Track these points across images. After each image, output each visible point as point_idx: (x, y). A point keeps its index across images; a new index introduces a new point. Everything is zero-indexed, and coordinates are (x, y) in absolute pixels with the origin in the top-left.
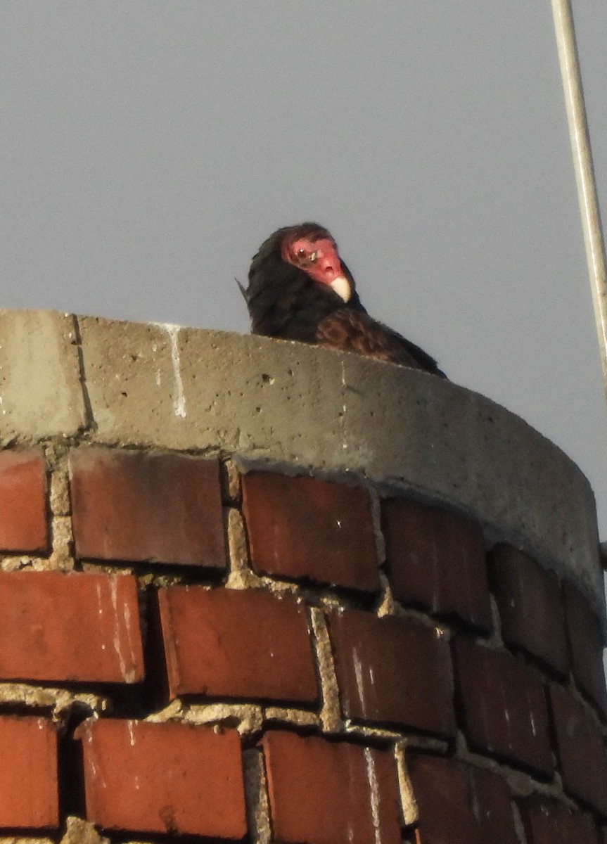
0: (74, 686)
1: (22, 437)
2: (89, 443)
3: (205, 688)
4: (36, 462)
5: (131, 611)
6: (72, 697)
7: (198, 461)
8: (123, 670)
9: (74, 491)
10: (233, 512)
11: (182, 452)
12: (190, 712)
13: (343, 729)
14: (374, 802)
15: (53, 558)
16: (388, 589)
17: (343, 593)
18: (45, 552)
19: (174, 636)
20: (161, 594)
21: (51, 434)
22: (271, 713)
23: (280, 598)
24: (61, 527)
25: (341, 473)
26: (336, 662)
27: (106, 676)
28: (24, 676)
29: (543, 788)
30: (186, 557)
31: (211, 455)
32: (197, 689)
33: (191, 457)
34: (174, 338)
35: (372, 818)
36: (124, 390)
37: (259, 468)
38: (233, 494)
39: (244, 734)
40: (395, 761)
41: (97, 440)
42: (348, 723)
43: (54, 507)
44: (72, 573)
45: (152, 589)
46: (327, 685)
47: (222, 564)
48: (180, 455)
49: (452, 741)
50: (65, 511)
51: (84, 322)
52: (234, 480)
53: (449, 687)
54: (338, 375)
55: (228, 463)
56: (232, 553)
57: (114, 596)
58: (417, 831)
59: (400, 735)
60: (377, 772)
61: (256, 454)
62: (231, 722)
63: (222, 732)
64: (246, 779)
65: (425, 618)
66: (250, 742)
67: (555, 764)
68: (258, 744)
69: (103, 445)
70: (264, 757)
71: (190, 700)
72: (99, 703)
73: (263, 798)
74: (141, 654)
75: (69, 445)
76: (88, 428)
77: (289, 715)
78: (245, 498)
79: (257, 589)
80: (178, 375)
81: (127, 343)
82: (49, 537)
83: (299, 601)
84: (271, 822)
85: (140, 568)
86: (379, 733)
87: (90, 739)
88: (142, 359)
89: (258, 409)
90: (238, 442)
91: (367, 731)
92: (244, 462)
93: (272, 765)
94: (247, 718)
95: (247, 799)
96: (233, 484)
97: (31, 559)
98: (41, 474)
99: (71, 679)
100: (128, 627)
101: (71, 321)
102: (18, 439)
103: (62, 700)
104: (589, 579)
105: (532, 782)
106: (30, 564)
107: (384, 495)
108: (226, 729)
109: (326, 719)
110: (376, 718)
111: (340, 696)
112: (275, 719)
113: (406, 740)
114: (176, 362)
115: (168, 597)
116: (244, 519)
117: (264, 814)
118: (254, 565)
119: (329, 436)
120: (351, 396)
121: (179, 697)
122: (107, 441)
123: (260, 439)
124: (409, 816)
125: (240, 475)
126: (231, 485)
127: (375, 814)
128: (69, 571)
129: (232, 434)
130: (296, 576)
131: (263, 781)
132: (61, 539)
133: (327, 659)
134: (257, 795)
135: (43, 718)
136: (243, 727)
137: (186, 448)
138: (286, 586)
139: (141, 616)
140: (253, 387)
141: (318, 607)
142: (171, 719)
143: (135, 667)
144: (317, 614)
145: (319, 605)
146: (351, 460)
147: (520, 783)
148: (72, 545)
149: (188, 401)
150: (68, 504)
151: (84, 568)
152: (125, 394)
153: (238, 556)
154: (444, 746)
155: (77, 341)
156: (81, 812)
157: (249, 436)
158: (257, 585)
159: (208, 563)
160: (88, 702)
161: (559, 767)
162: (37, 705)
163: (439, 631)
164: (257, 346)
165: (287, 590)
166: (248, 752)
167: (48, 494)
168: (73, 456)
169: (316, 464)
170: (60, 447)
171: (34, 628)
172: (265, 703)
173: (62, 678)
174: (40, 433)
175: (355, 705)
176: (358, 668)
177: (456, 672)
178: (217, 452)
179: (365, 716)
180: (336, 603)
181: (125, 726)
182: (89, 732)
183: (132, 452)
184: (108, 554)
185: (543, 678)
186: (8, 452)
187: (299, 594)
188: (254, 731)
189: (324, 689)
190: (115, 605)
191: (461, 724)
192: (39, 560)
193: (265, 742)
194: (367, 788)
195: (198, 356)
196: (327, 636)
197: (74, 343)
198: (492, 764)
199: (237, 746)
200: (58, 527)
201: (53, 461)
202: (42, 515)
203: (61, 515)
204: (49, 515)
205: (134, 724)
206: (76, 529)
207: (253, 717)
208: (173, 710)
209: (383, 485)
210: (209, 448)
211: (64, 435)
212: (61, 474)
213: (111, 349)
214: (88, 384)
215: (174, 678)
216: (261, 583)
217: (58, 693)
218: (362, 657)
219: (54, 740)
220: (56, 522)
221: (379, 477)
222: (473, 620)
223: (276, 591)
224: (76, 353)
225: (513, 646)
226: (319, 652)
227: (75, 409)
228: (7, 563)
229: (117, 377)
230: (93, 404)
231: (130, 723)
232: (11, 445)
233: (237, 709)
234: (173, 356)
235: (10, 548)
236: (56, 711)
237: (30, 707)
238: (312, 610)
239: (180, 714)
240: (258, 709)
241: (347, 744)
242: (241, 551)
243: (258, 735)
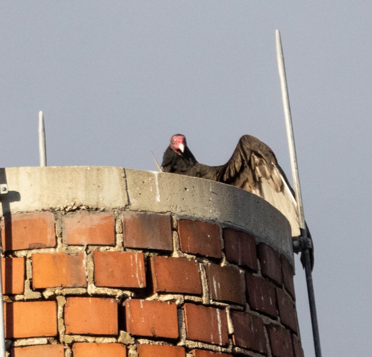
0: (123, 289)
1: (107, 208)
2: (129, 210)
3: (165, 289)
4: (112, 216)
5: (142, 264)
6: (122, 292)
7: (164, 216)
9: (123, 225)
10: (175, 232)
12: (160, 297)
13: (210, 303)
14: (220, 326)
15: (117, 247)
16: (224, 257)
17: (210, 259)
18: (114, 246)
19: (156, 272)
20: (151, 259)
21: (116, 207)
22: (187, 297)
23: (190, 260)
24: (119, 237)
25: (210, 220)
26: (208, 281)
27: (133, 286)
28: (107, 285)
29: (274, 322)
30: (160, 248)
31: (168, 214)
32: (163, 290)
33: (161, 214)
34: (156, 176)
35: (218, 332)
36: (140, 193)
37: (183, 218)
38: (175, 226)
39: (178, 304)
40: (226, 313)
41: (131, 209)
42: (211, 301)
43: (117, 230)
44: (123, 252)
45: (149, 257)
46: (205, 289)
47: (171, 249)
48: (158, 214)
49: (245, 307)
50: (121, 232)
51: (128, 170)
52: (175, 222)
53: (244, 290)
54: (209, 188)
55: (173, 217)
56: (174, 245)
57: (136, 259)
58: (233, 336)
59: (228, 305)
60: (221, 317)
61: (182, 214)
62: (173, 301)
63: (171, 304)
64: (178, 319)
65: (236, 267)
66: (180, 307)
67: (278, 314)
68: (182, 308)
69: (133, 210)
70: (184, 312)
71: (160, 293)
72: (131, 294)
73: (184, 325)
74: (145, 278)
75: (122, 211)
76: (129, 205)
77: (193, 298)
78: (179, 228)
79: (182, 257)
80: (157, 188)
81: (141, 177)
82: (115, 240)
83: (196, 261)
84: (186, 333)
85: (145, 250)
86: (221, 304)
87: (128, 306)
88: (146, 183)
89: (183, 199)
90: (176, 210)
91: (218, 303)
92: (179, 216)
93: (187, 314)
94: (179, 299)
95: (179, 325)
96: (175, 223)
97: (110, 247)
98: (113, 220)
99: (122, 286)
100: (141, 269)
101: (123, 170)
102: (106, 208)
103: (119, 293)
104: (289, 253)
105: (271, 320)
107: (224, 227)
109: (204, 300)
110: (221, 299)
111: (209, 292)
112: (188, 299)
113: (230, 306)
114: (157, 183)
115: (154, 260)
116: (178, 235)
117: (184, 330)
118: (181, 249)
119: (206, 208)
120: (213, 194)
121: (157, 292)
122: (134, 209)
123: (183, 209)
124: (231, 331)
125: (177, 220)
126: (174, 224)
127: (220, 330)
128: (122, 251)
129: (174, 207)
130: (195, 253)
131: (184, 320)
132: (119, 241)
133: (205, 280)
134: (182, 324)
135: (113, 299)
136: (177, 302)
137: (160, 211)
138: (192, 256)
139: (145, 266)
140: (182, 192)
141: (202, 263)
142: (154, 299)
143: (143, 282)
144: (202, 265)
145: (202, 262)
146: (213, 216)
147: (266, 320)
148: (123, 243)
149: (161, 196)
150: (122, 229)
151: (127, 250)
152: (140, 194)
153: (176, 247)
154: (242, 308)
155: (125, 177)
156: (125, 330)
157: (180, 207)
158: (183, 256)
159: (167, 249)
160: (127, 294)
161: (279, 315)
162: (111, 295)
163: (241, 271)
164: (183, 178)
165: (192, 258)
166: (179, 310)
167: (115, 227)
168: (124, 214)
169: (202, 217)
170: (119, 211)
171: (111, 269)
172: (184, 294)
173: (120, 286)
174: (113, 206)
175: (214, 295)
176: (215, 283)
177: (246, 284)
178: (170, 213)
179: (217, 299)
180: (208, 262)
181: (139, 302)
182: (128, 303)
183: (143, 213)
184: (135, 246)
185: (274, 286)
186: (103, 213)
187: (196, 259)
188: (181, 304)
189: (204, 290)
190: (137, 262)
191: (248, 301)
192: (112, 248)
193: (184, 307)
194: (217, 321)
195: (164, 182)
196: (205, 273)
197: (124, 177)
198: (258, 314)
199: (176, 308)
200: (118, 237)
201: (117, 216)
202: (113, 233)
203: (119, 233)
204: (116, 233)
205: (143, 301)
206: (124, 238)
207: (181, 299)
208: (155, 296)
209: (223, 224)
210: (166, 212)
211: (121, 207)
212: (120, 220)
213: (136, 179)
214: (128, 191)
215: (155, 286)
216: (184, 255)
217: (118, 291)
218: (216, 280)
219: (116, 306)
220: (118, 235)
221: (222, 221)
222: (252, 268)
223: (189, 258)
224: (125, 181)
225: (265, 276)
226: (202, 278)
227: (124, 199)
228: (102, 249)
229: (138, 188)
230: (130, 197)
231: (141, 301)
232: (104, 210)
233: (176, 296)
234: (156, 182)
235: (103, 244)
236: (117, 297)
237: (109, 295)
238: (200, 264)
239: (157, 298)
240: (182, 296)
241: (211, 308)
242: (177, 245)
243: (182, 305)
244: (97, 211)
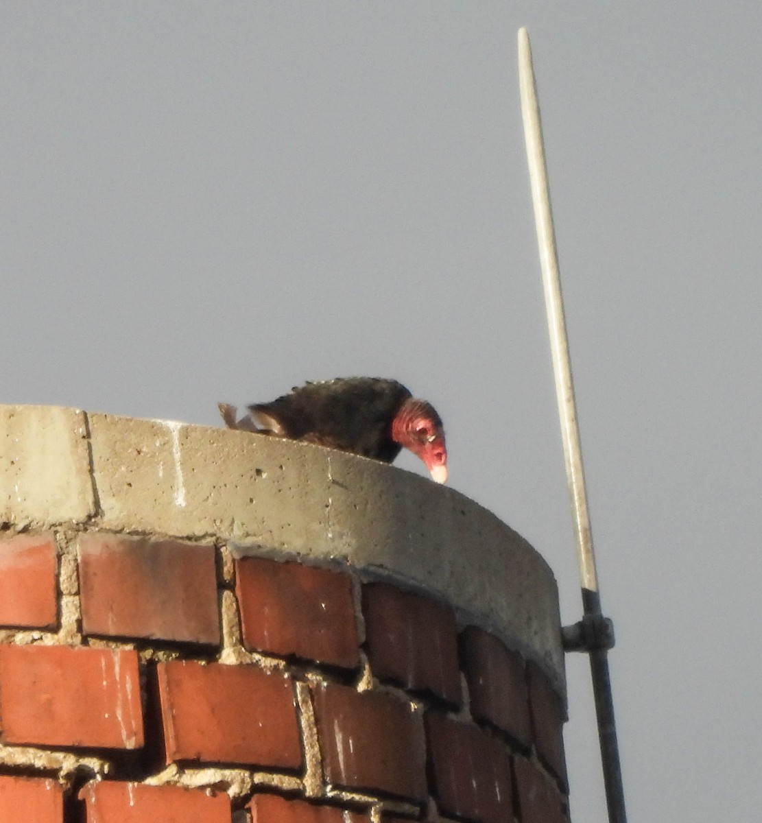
0: (80, 751)
1: (35, 523)
2: (97, 529)
3: (199, 754)
4: (48, 546)
5: (132, 683)
6: (77, 761)
7: (196, 546)
8: (124, 736)
9: (82, 573)
10: (227, 594)
11: (182, 538)
12: (184, 776)
13: (325, 794)
15: (62, 633)
16: (367, 667)
17: (326, 670)
18: (55, 628)
19: (172, 706)
20: (160, 669)
21: (62, 521)
22: (259, 778)
23: (269, 673)
24: (70, 605)
25: (326, 560)
26: (319, 732)
27: (108, 742)
28: (35, 741)
30: (184, 636)
31: (209, 541)
32: (192, 756)
33: (189, 543)
34: (176, 436)
36: (128, 480)
37: (251, 554)
38: (227, 577)
39: (234, 797)
41: (104, 526)
42: (329, 787)
43: (63, 587)
44: (79, 647)
45: (152, 663)
46: (311, 753)
47: (216, 642)
48: (180, 541)
49: (424, 807)
50: (74, 590)
51: (94, 418)
52: (229, 565)
53: (422, 759)
54: (324, 471)
55: (223, 549)
56: (225, 631)
57: (117, 669)
59: (376, 800)
61: (248, 541)
62: (221, 786)
63: (214, 795)
65: (400, 693)
66: (239, 805)
68: (247, 806)
69: (109, 531)
70: (252, 818)
71: (185, 765)
72: (102, 766)
74: (141, 723)
75: (78, 531)
76: (96, 515)
77: (276, 780)
78: (238, 582)
79: (248, 664)
80: (178, 468)
81: (133, 438)
82: (59, 614)
83: (286, 676)
85: (141, 643)
86: (357, 797)
87: (94, 799)
88: (147, 453)
89: (251, 501)
90: (232, 529)
91: (347, 796)
92: (237, 548)
94: (238, 782)
96: (227, 568)
97: (42, 634)
98: (52, 555)
99: (77, 744)
100: (130, 697)
101: (82, 417)
102: (32, 524)
103: (68, 763)
104: (551, 659)
106: (41, 638)
107: (365, 581)
108: (218, 792)
109: (310, 785)
110: (355, 784)
111: (322, 763)
112: (261, 783)
113: (382, 804)
114: (177, 456)
115: (167, 670)
116: (237, 601)
118: (246, 642)
119: (316, 526)
120: (337, 489)
121: (175, 762)
122: (113, 528)
123: (252, 528)
125: (234, 560)
126: (225, 569)
128: (76, 646)
129: (227, 523)
130: (283, 653)
132: (69, 617)
133: (311, 729)
135: (51, 780)
136: (233, 791)
137: (185, 535)
138: (274, 662)
139: (142, 688)
140: (247, 481)
141: (304, 682)
142: (168, 782)
143: (135, 734)
144: (302, 688)
145: (304, 680)
146: (336, 548)
148: (79, 622)
149: (188, 492)
150: (76, 584)
151: (91, 643)
152: (130, 485)
153: (231, 634)
154: (416, 810)
155: (88, 435)
157: (243, 524)
158: (248, 661)
159: (203, 640)
160: (91, 766)
162: (45, 768)
163: (413, 706)
164: (251, 442)
165: (275, 666)
166: (238, 813)
167: (58, 576)
168: (81, 541)
169: (303, 552)
170: (70, 532)
171: (44, 697)
172: (253, 768)
173: (69, 743)
174: (52, 519)
175: (336, 774)
176: (339, 738)
177: (428, 742)
178: (214, 538)
179: (344, 783)
180: (319, 678)
181: (125, 788)
182: (92, 793)
183: (136, 538)
184: (112, 631)
185: (508, 750)
186: (22, 536)
188: (242, 795)
189: (308, 757)
190: (118, 678)
191: (433, 789)
192: (49, 635)
193: (252, 804)
195: (197, 451)
196: (311, 708)
197: (84, 437)
199: (228, 808)
200: (67, 606)
201: (64, 545)
202: (52, 594)
203: (70, 594)
204: (59, 594)
205: (134, 786)
206: (83, 607)
207: (243, 781)
208: (169, 773)
209: (365, 571)
210: (204, 536)
211: (74, 521)
212: (70, 557)
213: (118, 443)
214: (96, 475)
215: (170, 744)
216: (251, 659)
217: (65, 757)
218: (343, 729)
219: (60, 800)
220: (65, 600)
221: (360, 565)
222: (444, 696)
223: (265, 667)
224: (86, 446)
225: (482, 721)
226: (304, 723)
227: (84, 498)
228: (21, 638)
229: (123, 469)
230: (100, 493)
231: (130, 785)
232: (25, 530)
233: (228, 774)
234: (174, 451)
235: (23, 623)
236: (62, 773)
237: (39, 769)
238: (298, 684)
239: (176, 778)
240: (247, 774)
241: (328, 808)
242: (234, 629)
243: (247, 798)
244: (8, 532)
